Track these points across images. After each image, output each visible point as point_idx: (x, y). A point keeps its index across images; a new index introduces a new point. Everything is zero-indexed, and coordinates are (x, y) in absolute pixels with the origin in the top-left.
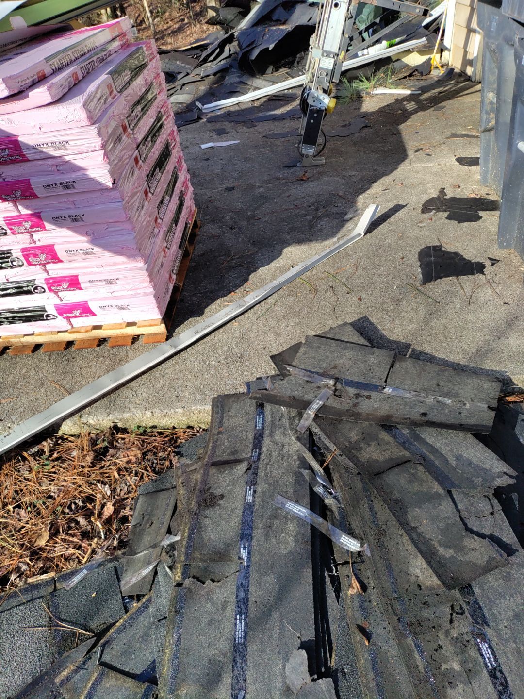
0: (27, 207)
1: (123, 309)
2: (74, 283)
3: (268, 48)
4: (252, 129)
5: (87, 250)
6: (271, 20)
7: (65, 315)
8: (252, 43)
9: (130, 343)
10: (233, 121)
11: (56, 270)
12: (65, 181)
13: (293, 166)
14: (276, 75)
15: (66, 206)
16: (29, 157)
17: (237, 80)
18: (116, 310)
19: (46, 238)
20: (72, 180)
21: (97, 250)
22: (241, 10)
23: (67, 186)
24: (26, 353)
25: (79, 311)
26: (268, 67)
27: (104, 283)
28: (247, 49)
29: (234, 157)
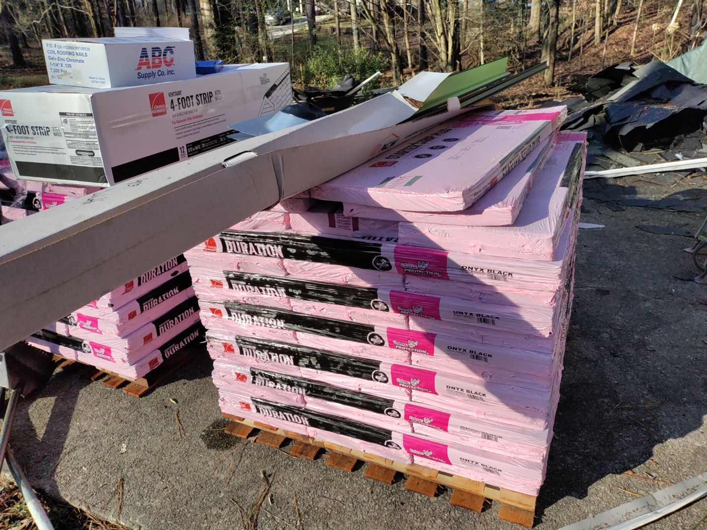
0: (420, 325)
1: (491, 471)
2: (441, 421)
3: (645, 126)
4: (618, 213)
5: (476, 393)
6: (650, 97)
7: (412, 451)
8: (626, 119)
9: (480, 510)
10: (592, 199)
11: (422, 399)
12: (485, 314)
13: (689, 280)
14: (646, 154)
15: (472, 338)
16: (451, 276)
17: (600, 152)
18: (481, 469)
19: (427, 362)
20: (495, 315)
21: (490, 397)
22: (612, 82)
23: (484, 319)
24: (345, 469)
25: (431, 453)
26: (637, 144)
27: (480, 435)
28: (617, 124)
29: (601, 247)
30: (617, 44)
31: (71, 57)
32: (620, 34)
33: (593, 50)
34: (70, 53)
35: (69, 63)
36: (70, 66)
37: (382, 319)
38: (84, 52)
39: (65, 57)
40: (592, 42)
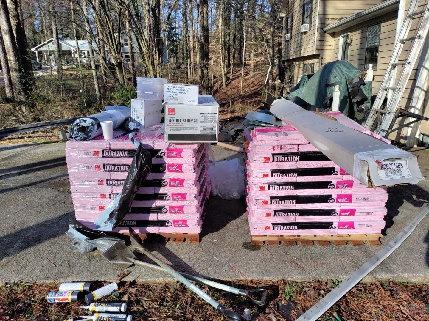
1: (369, 227)
2: (352, 212)
5: (366, 198)
7: (340, 228)
18: (365, 227)
24: (311, 245)
27: (366, 214)
30: (234, 88)
31: (179, 91)
32: (234, 83)
33: (223, 91)
34: (179, 90)
35: (178, 94)
36: (178, 95)
37: (334, 178)
38: (187, 89)
39: (176, 91)
40: (222, 87)
